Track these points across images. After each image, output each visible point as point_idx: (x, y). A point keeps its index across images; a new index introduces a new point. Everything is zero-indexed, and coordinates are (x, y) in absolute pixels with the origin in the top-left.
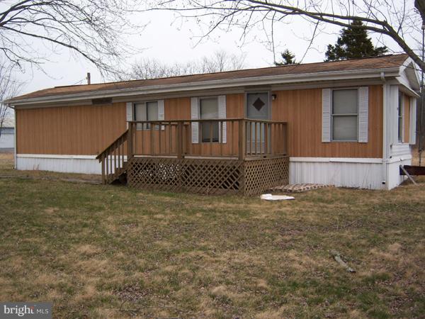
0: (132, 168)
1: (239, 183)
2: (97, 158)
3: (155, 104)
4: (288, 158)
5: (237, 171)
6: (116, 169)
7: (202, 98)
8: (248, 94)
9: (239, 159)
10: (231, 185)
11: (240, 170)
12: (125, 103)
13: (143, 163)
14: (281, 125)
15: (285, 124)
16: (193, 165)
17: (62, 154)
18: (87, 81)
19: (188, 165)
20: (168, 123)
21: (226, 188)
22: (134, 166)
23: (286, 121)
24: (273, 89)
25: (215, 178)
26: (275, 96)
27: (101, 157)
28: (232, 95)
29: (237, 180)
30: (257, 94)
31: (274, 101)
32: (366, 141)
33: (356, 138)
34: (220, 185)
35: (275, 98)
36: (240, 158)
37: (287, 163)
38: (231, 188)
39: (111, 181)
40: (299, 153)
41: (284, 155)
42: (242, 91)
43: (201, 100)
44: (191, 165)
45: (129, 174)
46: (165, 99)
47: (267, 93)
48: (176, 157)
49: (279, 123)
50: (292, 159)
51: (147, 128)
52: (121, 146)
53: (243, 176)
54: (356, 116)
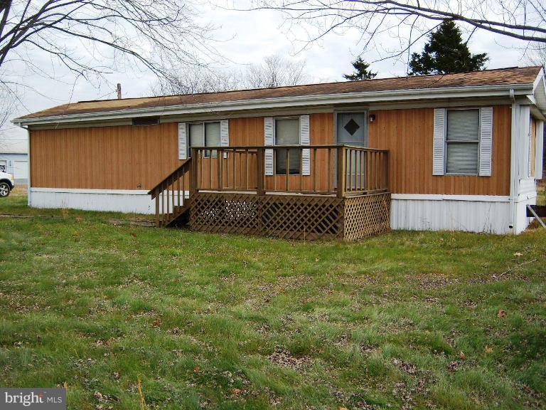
0: (196, 207)
1: (338, 225)
2: (149, 193)
3: (217, 125)
4: (389, 195)
5: (335, 210)
6: (175, 208)
7: (279, 118)
8: (338, 114)
9: (338, 197)
10: (327, 229)
11: (338, 209)
12: (176, 124)
13: (211, 200)
14: (382, 153)
15: (386, 153)
16: (277, 203)
17: (92, 188)
18: (117, 94)
19: (271, 203)
20: (232, 149)
21: (319, 231)
22: (199, 204)
23: (387, 149)
24: (372, 108)
25: (306, 220)
26: (374, 116)
27: (154, 193)
28: (317, 115)
29: (334, 222)
30: (349, 114)
31: (371, 123)
32: (489, 174)
33: (476, 170)
34: (313, 228)
35: (373, 120)
36: (339, 195)
37: (389, 200)
38: (327, 232)
39: (167, 223)
40: (403, 188)
41: (385, 191)
42: (331, 111)
43: (276, 121)
44: (275, 204)
45: (192, 213)
46: (229, 120)
47: (364, 113)
48: (256, 193)
49: (380, 151)
50: (394, 196)
51: (206, 156)
52: (181, 179)
53: (343, 217)
54: (477, 143)
